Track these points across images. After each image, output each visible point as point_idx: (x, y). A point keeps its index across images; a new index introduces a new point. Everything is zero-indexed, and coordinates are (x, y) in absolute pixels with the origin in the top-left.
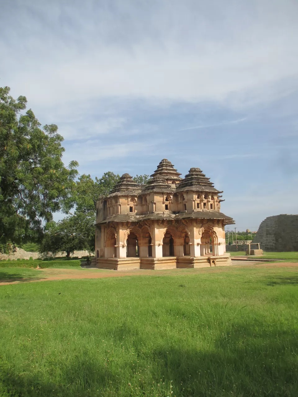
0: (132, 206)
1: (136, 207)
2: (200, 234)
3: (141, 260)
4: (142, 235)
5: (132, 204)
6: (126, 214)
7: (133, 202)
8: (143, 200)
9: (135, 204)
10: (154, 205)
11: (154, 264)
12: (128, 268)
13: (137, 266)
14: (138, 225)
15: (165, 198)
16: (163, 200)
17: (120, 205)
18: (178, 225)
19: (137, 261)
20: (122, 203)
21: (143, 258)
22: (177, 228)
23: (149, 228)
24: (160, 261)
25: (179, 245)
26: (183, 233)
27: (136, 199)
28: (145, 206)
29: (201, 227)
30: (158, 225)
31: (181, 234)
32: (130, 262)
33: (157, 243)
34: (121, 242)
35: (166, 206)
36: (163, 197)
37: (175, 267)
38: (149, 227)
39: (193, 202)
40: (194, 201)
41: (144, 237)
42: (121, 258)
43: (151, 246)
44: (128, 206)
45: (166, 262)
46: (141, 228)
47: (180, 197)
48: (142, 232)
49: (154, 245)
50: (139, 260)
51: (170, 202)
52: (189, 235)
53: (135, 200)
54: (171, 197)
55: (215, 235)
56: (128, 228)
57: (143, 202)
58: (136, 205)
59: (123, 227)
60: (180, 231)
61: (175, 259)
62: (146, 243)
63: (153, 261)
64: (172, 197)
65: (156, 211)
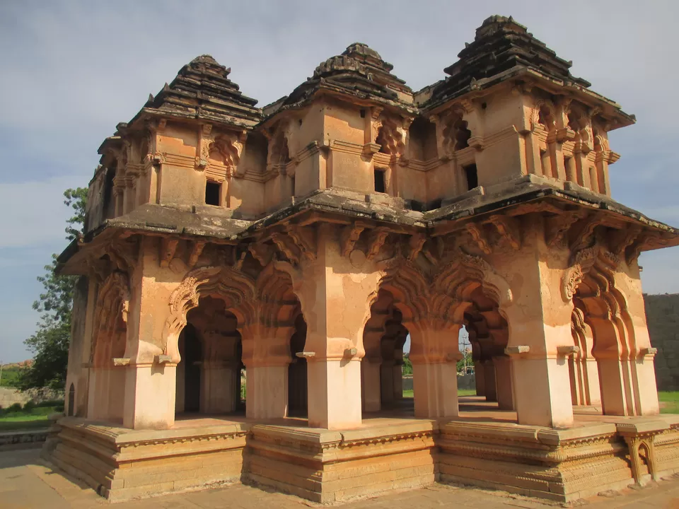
0: (217, 178)
1: (237, 183)
2: (565, 300)
3: (251, 436)
4: (258, 313)
5: (218, 170)
6: (186, 206)
7: (226, 164)
8: (270, 153)
9: (234, 168)
10: (322, 159)
11: (319, 465)
12: (177, 484)
13: (229, 469)
14: (239, 264)
15: (374, 134)
16: (367, 139)
17: (157, 165)
18: (434, 260)
19: (230, 443)
20: (165, 154)
21: (259, 428)
22: (430, 279)
23: (293, 273)
24: (350, 446)
25: (438, 361)
26: (461, 300)
27: (238, 146)
28: (278, 181)
29: (570, 263)
30: (342, 250)
31: (450, 304)
32: (191, 450)
33: (335, 344)
34: (150, 341)
35: (379, 174)
36: (366, 127)
37: (429, 477)
38: (296, 265)
39: (522, 141)
40: (525, 134)
41: (270, 323)
42: (142, 427)
43: (303, 361)
44: (200, 173)
45: (382, 449)
46: (254, 278)
47: (446, 133)
48: (259, 298)
49: (322, 358)
50: (238, 434)
51: (393, 159)
52: (509, 304)
53: (235, 151)
54: (399, 136)
55: (618, 309)
56: (192, 270)
57: (269, 161)
58: (239, 177)
59: (164, 263)
60: (445, 292)
61: (428, 434)
62: (277, 351)
63: (314, 447)
64: (404, 133)
65: (329, 185)
